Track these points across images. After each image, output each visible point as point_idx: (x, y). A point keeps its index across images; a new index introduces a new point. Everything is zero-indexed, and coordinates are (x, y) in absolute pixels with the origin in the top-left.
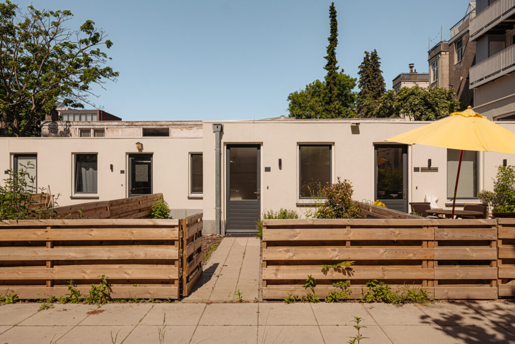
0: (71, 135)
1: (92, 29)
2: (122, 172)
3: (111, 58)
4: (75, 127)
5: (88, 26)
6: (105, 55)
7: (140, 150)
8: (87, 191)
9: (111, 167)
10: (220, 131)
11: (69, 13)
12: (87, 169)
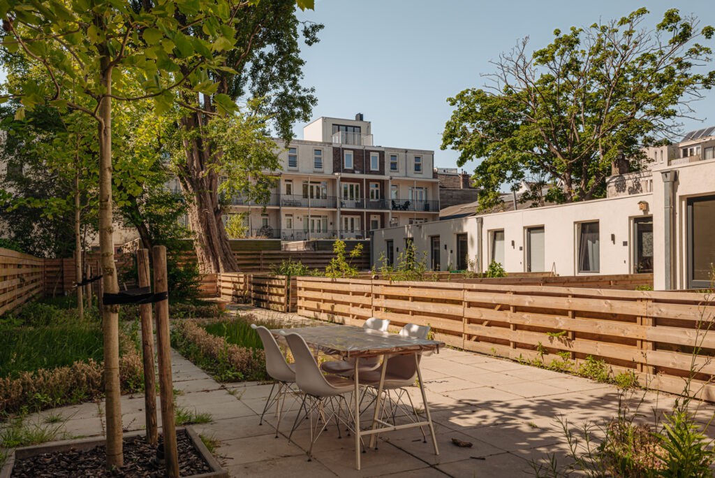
0: (641, 191)
1: (678, 19)
2: (625, 244)
4: (647, 179)
5: (671, 17)
6: (708, 51)
7: (645, 211)
8: (594, 269)
9: (613, 237)
10: (673, 180)
11: (643, 11)
12: (594, 242)
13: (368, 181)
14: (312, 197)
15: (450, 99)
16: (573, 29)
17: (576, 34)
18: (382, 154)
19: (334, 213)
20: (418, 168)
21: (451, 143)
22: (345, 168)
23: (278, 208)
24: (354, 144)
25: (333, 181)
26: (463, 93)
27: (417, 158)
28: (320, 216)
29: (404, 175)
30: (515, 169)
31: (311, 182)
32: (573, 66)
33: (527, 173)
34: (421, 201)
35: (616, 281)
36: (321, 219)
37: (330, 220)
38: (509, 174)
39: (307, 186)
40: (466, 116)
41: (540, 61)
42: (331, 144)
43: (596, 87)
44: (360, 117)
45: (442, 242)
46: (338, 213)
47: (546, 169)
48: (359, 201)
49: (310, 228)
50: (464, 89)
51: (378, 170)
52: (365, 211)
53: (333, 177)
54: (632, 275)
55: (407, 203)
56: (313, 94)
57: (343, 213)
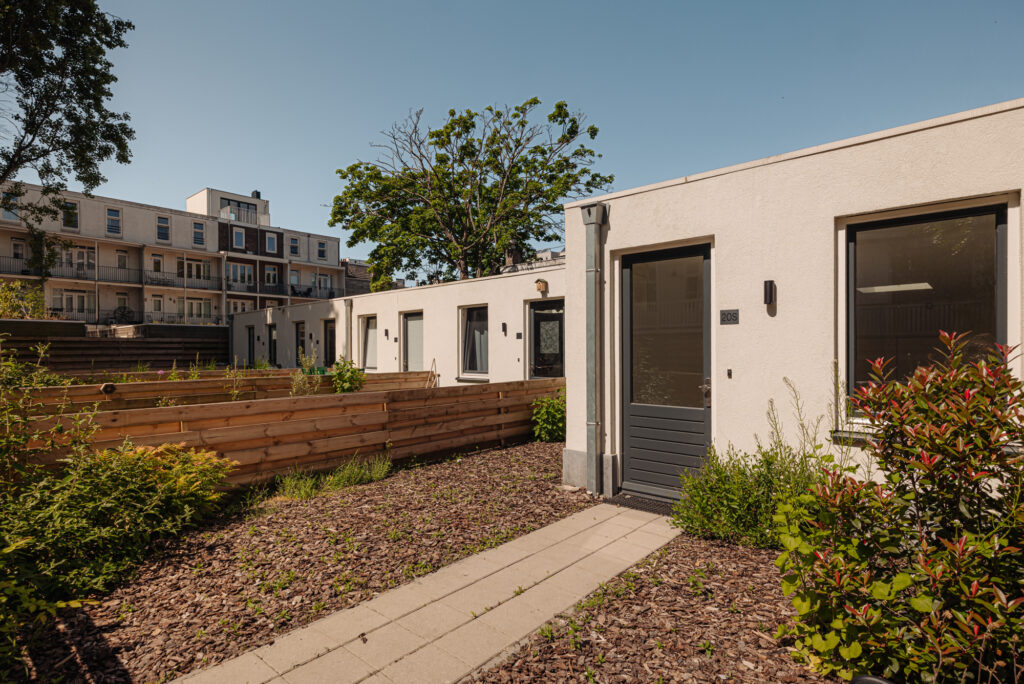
1: (567, 113)
2: (519, 336)
3: (600, 156)
5: (560, 113)
6: (592, 153)
7: (545, 292)
8: (482, 369)
9: (504, 327)
10: (600, 222)
11: (535, 102)
12: (482, 333)
13: (263, 264)
14: (190, 276)
15: (340, 172)
16: (468, 112)
17: (472, 117)
18: (280, 235)
19: (219, 296)
20: (322, 254)
21: (340, 221)
22: (234, 246)
23: (140, 286)
24: (247, 222)
25: (219, 260)
26: (357, 166)
27: (321, 245)
28: (201, 299)
29: (306, 259)
30: (412, 256)
31: (187, 259)
32: (468, 151)
33: (425, 262)
34: (326, 288)
35: (507, 392)
36: (202, 302)
37: (214, 303)
38: (405, 261)
39: (183, 263)
40: (358, 193)
41: (436, 143)
42: (216, 218)
43: (492, 178)
44: (257, 195)
45: (308, 329)
46: (224, 297)
47: (443, 259)
48: (252, 285)
49: (186, 312)
50: (357, 162)
51: (275, 252)
52: (258, 295)
53: (216, 255)
54: (528, 382)
55: (310, 290)
56: (127, 122)
57: (229, 296)
